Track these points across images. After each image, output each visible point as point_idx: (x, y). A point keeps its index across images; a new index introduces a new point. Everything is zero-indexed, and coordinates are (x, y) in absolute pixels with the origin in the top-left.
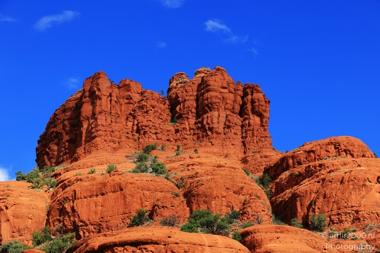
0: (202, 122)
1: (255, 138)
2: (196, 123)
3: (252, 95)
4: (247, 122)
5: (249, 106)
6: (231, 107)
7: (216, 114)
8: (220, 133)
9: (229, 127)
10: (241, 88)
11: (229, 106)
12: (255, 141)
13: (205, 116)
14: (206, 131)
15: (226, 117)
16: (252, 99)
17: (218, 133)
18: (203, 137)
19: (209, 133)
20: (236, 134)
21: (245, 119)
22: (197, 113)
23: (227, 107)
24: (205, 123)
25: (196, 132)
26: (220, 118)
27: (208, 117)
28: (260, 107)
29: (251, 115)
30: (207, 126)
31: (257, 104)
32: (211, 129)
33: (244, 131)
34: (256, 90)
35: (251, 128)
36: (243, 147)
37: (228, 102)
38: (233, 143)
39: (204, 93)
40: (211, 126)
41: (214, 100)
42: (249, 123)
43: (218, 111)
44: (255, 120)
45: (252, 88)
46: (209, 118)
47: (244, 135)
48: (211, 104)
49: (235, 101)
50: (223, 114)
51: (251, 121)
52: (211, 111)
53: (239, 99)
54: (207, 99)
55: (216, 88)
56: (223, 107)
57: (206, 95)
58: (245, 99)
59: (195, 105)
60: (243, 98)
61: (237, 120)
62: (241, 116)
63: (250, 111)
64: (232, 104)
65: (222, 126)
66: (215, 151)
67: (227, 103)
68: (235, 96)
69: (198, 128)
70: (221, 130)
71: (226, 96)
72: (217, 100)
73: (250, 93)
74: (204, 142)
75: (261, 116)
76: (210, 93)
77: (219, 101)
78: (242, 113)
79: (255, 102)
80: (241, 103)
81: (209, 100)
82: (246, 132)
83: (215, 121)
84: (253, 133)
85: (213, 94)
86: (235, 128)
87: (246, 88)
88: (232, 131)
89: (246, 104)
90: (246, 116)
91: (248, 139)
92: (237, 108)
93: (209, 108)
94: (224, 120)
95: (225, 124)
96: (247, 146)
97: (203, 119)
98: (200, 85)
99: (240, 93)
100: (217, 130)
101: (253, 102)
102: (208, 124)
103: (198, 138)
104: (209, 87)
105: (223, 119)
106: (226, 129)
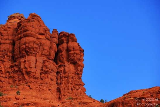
0: (19, 66)
1: (70, 85)
2: (12, 67)
3: (67, 43)
4: (62, 69)
5: (64, 53)
6: (48, 54)
7: (33, 58)
8: (37, 78)
9: (46, 72)
10: (57, 36)
11: (45, 52)
12: (70, 88)
13: (22, 60)
14: (23, 74)
15: (44, 63)
16: (67, 47)
18: (19, 81)
19: (26, 77)
20: (52, 80)
21: (60, 66)
22: (13, 57)
23: (44, 53)
24: (22, 67)
25: (12, 75)
26: (38, 63)
27: (25, 61)
28: (75, 55)
29: (66, 63)
30: (24, 70)
31: (72, 52)
32: (28, 73)
33: (59, 77)
34: (72, 38)
35: (66, 75)
36: (58, 94)
37: (46, 48)
38: (50, 88)
39: (21, 38)
40: (28, 70)
41: (32, 45)
42: (64, 70)
43: (35, 56)
44: (70, 68)
45: (68, 37)
46: (27, 62)
47: (59, 81)
48: (29, 48)
49: (50, 48)
50: (40, 60)
51: (67, 69)
52: (28, 55)
53: (55, 46)
54: (25, 44)
55: (34, 33)
56: (40, 53)
57: (23, 40)
58: (61, 47)
59: (11, 49)
60: (58, 45)
62: (57, 63)
63: (65, 59)
64: (49, 50)
65: (39, 71)
66: (34, 94)
67: (44, 49)
68: (51, 43)
69: (14, 72)
70: (38, 75)
71: (43, 41)
72: (35, 46)
73: (65, 42)
74: (22, 86)
76: (27, 38)
77: (37, 46)
78: (56, 60)
79: (71, 51)
80: (56, 50)
81: (27, 45)
82: (61, 78)
83: (33, 65)
84: (68, 81)
85: (31, 39)
86: (52, 74)
87: (62, 36)
88: (49, 76)
89: (61, 52)
90: (60, 64)
91: (63, 86)
92: (53, 54)
93: (27, 52)
94: (41, 65)
95: (42, 69)
96: (62, 92)
97: (20, 62)
98: (16, 30)
99: (56, 40)
100: (34, 74)
101: (68, 50)
102: (26, 68)
103: (14, 81)
104: (27, 32)
105: (40, 65)
106: (43, 75)
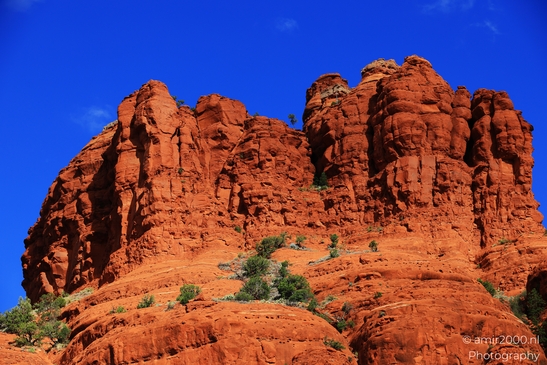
0: (383, 182)
1: (504, 210)
2: (370, 185)
3: (492, 115)
4: (484, 176)
5: (487, 140)
6: (447, 145)
7: (413, 161)
8: (426, 204)
9: (444, 189)
10: (467, 101)
11: (441, 143)
12: (505, 217)
13: (390, 168)
14: (392, 200)
15: (437, 167)
16: (492, 123)
17: (420, 204)
18: (387, 215)
19: (401, 204)
20: (460, 204)
21: (479, 171)
22: (372, 162)
23: (436, 145)
24: (390, 182)
25: (372, 203)
26: (424, 171)
27: (395, 170)
28: (512, 140)
29: (492, 161)
30: (395, 189)
31: (504, 134)
32: (404, 196)
33: (478, 196)
34: (499, 103)
35: (494, 188)
36: (478, 233)
37: (440, 132)
38: (455, 224)
39: (384, 117)
40: (404, 189)
41: (408, 132)
42: (488, 177)
43: (418, 153)
44: (503, 170)
45: (492, 100)
46: (399, 172)
47: (479, 205)
48: (402, 139)
49: (454, 131)
50: (429, 162)
51: (494, 174)
52: (402, 155)
53: (463, 125)
54: (392, 130)
55: (411, 103)
56: (429, 146)
57: (389, 121)
58: (477, 126)
59: (366, 144)
60: (471, 123)
61: (461, 172)
62: (471, 164)
63: (489, 152)
64: (449, 137)
65: (428, 187)
66: (416, 243)
67: (436, 137)
68: (454, 120)
69: (375, 195)
70: (426, 196)
71: (433, 119)
72: (415, 132)
73: (486, 112)
74: (391, 226)
75: (514, 161)
76: (397, 116)
77: (419, 132)
78: (472, 156)
79: (500, 131)
80: (468, 134)
81: (397, 132)
82: (482, 198)
83: (413, 176)
84: (498, 201)
85: (404, 117)
86: (458, 190)
87: (479, 101)
88: (452, 197)
89: (480, 136)
90: (481, 163)
91: (489, 213)
92: (461, 146)
93: (398, 148)
94: (432, 174)
95: (435, 184)
96: (487, 229)
97: (386, 174)
98: (374, 100)
99: (466, 111)
100: (418, 196)
101: (494, 130)
102: (396, 184)
103: (377, 217)
104: (396, 103)
105: (429, 173)
106: (439, 195)
